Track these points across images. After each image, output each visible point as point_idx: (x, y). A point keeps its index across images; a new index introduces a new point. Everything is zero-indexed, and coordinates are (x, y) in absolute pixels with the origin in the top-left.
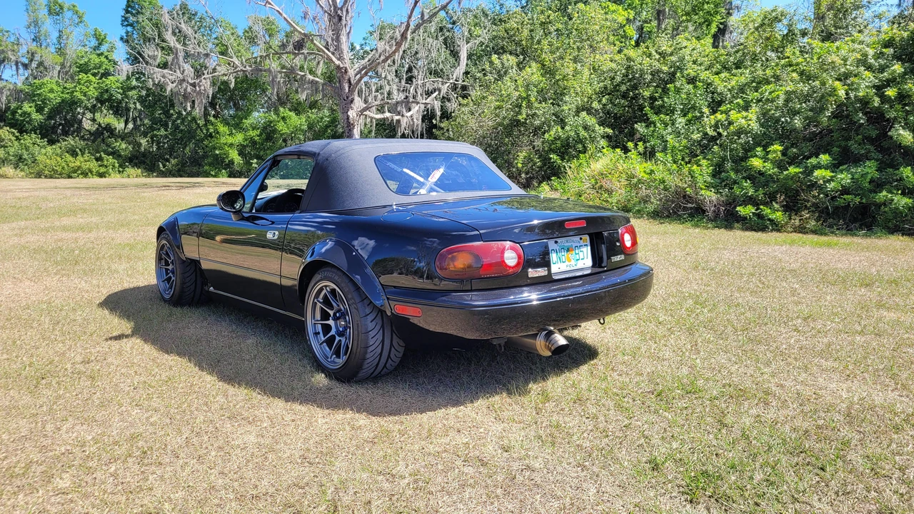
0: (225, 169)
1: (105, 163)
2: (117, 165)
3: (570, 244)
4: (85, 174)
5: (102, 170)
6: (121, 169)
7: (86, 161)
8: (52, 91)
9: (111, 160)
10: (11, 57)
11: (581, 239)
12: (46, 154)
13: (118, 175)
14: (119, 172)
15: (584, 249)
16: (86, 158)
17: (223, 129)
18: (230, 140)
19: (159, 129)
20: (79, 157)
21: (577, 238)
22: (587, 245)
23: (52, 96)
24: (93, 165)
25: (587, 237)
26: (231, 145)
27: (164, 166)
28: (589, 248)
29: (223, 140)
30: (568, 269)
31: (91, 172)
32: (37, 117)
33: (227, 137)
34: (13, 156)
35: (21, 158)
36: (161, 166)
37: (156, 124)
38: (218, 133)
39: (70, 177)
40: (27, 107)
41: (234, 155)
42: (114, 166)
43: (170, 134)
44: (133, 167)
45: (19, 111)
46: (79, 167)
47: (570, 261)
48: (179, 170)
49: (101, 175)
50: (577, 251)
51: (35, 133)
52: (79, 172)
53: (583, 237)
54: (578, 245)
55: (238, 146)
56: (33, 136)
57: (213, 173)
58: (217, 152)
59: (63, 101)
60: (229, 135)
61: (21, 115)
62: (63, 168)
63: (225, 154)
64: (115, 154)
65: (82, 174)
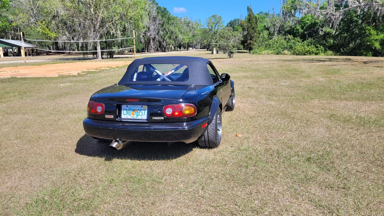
0: (371, 52)
1: (319, 49)
2: (323, 49)
3: (135, 108)
4: (310, 54)
5: (317, 52)
6: (325, 51)
7: (312, 48)
8: (308, 20)
9: (321, 47)
10: (298, 7)
11: (142, 107)
12: (299, 45)
13: (323, 54)
14: (324, 52)
15: (143, 112)
16: (312, 47)
17: (373, 32)
18: (377, 37)
19: (344, 34)
20: (310, 47)
21: (140, 106)
22: (145, 110)
23: (308, 22)
24: (314, 50)
25: (146, 107)
26: (376, 40)
27: (343, 50)
28: (146, 112)
29: (372, 38)
30: (132, 118)
31: (313, 52)
32: (301, 31)
33: (375, 36)
34: (289, 46)
35: (291, 47)
36: (342, 50)
37: (343, 31)
38: (370, 34)
39: (305, 55)
40: (298, 27)
41: (377, 45)
42: (322, 50)
43: (348, 36)
44: (330, 50)
45: (295, 29)
46: (309, 51)
47: (133, 115)
48: (350, 52)
49: (316, 54)
50: (138, 112)
51: (299, 37)
52: (309, 52)
53: (144, 106)
54: (140, 109)
55: (380, 40)
56: (298, 38)
57: (364, 53)
58: (368, 43)
59: (311, 23)
60: (377, 35)
61: (295, 30)
62: (303, 51)
63: (372, 44)
64: (324, 45)
65: (309, 53)
